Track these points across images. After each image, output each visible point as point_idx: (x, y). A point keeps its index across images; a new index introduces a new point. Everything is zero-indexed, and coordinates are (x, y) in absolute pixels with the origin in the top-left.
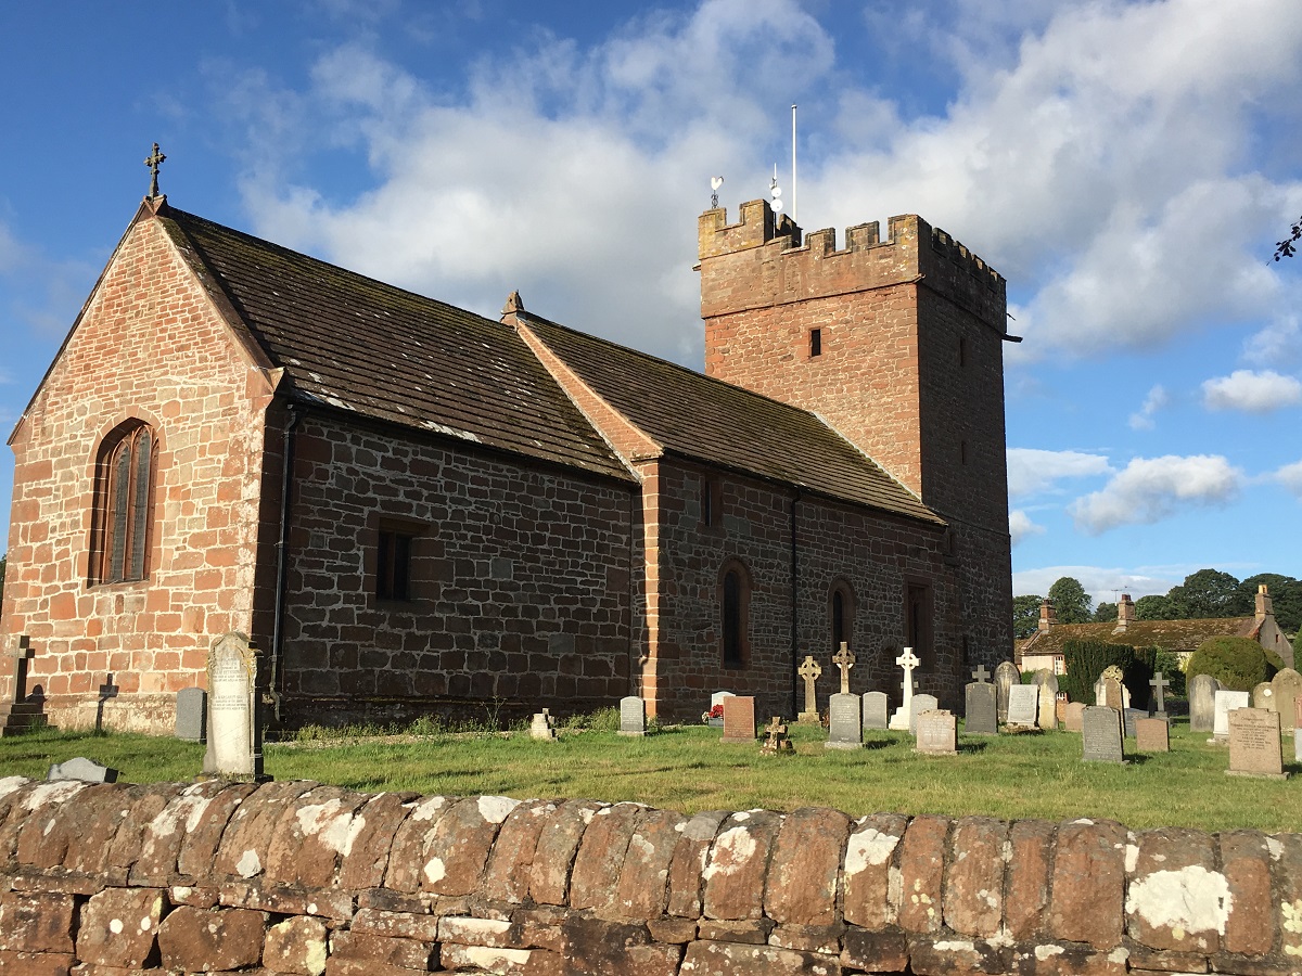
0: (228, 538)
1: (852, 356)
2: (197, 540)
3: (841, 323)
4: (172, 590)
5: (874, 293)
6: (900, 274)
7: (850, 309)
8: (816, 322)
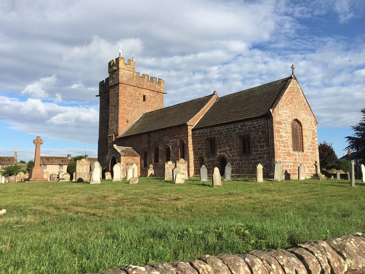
0: (314, 147)
1: (152, 104)
2: (310, 146)
3: (150, 96)
4: (307, 154)
5: (156, 92)
6: (161, 91)
7: (152, 94)
8: (145, 94)
